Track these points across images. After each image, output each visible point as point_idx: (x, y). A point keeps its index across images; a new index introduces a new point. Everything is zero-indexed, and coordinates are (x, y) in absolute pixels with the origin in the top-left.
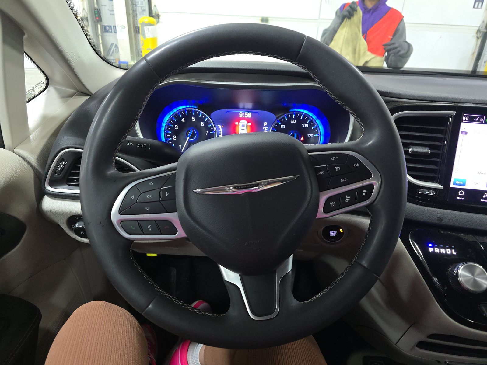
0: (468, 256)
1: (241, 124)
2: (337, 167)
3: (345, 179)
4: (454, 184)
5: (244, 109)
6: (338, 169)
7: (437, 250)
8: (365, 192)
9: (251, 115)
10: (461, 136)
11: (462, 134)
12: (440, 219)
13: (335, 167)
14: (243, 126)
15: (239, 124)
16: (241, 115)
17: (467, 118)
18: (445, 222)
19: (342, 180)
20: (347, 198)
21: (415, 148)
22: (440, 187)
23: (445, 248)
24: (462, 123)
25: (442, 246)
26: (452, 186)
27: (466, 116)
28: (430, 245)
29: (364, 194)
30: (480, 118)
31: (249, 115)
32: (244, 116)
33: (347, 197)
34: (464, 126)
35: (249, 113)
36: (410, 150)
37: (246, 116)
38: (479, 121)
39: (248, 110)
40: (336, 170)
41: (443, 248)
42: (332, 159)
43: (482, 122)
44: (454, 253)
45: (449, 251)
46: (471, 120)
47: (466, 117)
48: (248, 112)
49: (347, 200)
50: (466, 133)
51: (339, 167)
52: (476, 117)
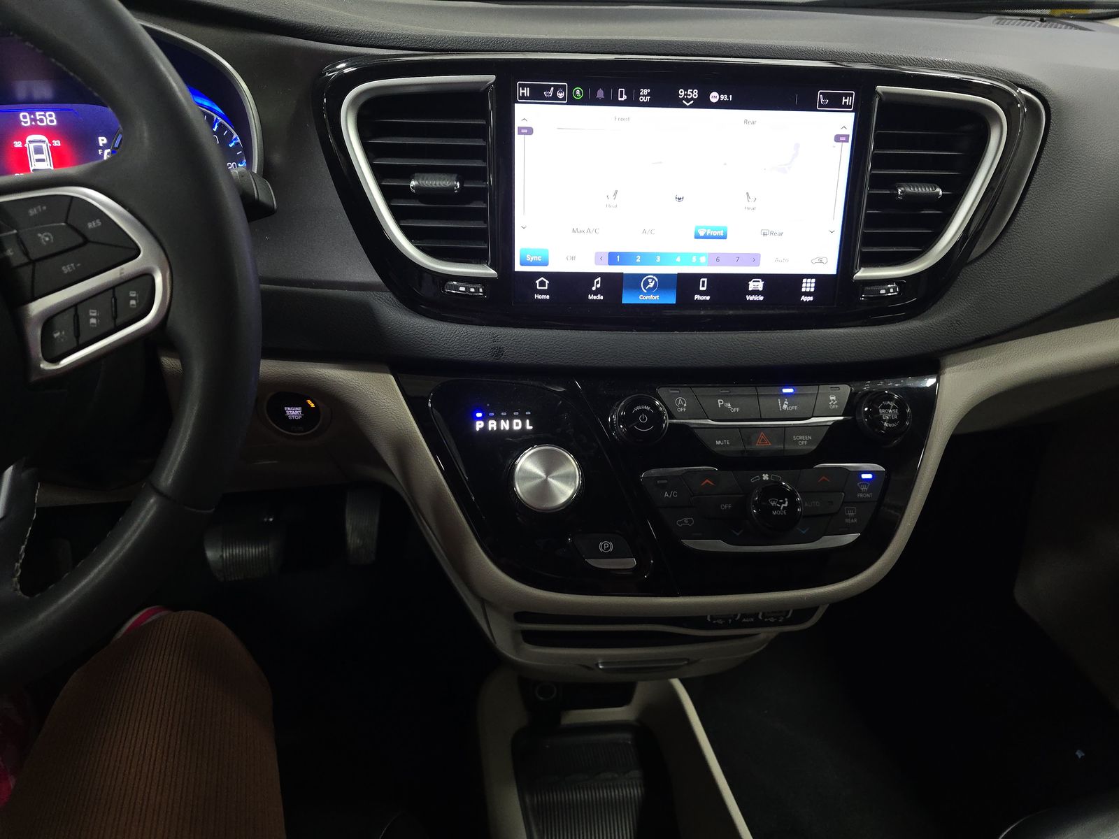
0: (559, 430)
1: (32, 146)
2: (45, 234)
3: (72, 265)
4: (522, 264)
5: (33, 104)
6: (47, 239)
7: (492, 425)
8: (134, 295)
9: (54, 118)
10: (518, 139)
11: (520, 133)
12: (499, 351)
13: (40, 235)
14: (38, 151)
15: (26, 145)
16: (25, 119)
17: (526, 92)
18: (508, 358)
19: (66, 269)
20: (94, 317)
21: (423, 179)
22: (490, 274)
23: (510, 417)
24: (516, 105)
25: (505, 414)
26: (518, 268)
27: (523, 86)
28: (479, 415)
29: (133, 302)
30: (557, 88)
31: (49, 118)
32: (36, 123)
33: (91, 314)
34: (524, 113)
35: (48, 113)
36: (413, 183)
37: (42, 121)
38: (555, 97)
39: (44, 104)
40: (43, 241)
41: (505, 418)
42: (33, 212)
43: (564, 99)
44: (529, 427)
45: (517, 425)
46: (537, 95)
47: (523, 89)
48: (45, 110)
49: (93, 321)
50: (530, 131)
51: (49, 234)
52: (548, 88)
